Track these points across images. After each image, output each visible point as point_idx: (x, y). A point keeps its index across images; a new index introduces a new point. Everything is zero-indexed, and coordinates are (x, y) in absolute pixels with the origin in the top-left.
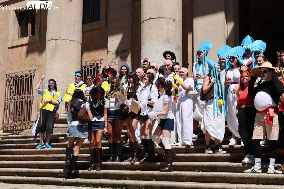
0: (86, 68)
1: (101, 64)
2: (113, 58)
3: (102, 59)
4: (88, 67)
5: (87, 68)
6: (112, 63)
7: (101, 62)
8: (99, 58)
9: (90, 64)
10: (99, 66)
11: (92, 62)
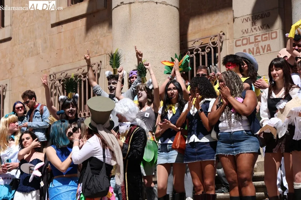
0: (193, 53)
1: (222, 43)
2: (244, 31)
3: (224, 34)
4: (197, 52)
5: (195, 53)
6: (243, 40)
7: (222, 40)
8: (217, 31)
9: (201, 45)
10: (217, 47)
11: (205, 41)
